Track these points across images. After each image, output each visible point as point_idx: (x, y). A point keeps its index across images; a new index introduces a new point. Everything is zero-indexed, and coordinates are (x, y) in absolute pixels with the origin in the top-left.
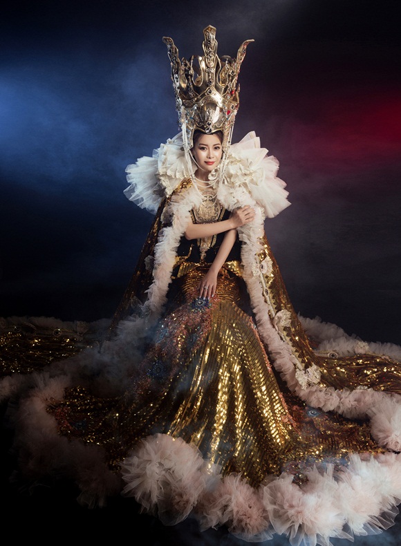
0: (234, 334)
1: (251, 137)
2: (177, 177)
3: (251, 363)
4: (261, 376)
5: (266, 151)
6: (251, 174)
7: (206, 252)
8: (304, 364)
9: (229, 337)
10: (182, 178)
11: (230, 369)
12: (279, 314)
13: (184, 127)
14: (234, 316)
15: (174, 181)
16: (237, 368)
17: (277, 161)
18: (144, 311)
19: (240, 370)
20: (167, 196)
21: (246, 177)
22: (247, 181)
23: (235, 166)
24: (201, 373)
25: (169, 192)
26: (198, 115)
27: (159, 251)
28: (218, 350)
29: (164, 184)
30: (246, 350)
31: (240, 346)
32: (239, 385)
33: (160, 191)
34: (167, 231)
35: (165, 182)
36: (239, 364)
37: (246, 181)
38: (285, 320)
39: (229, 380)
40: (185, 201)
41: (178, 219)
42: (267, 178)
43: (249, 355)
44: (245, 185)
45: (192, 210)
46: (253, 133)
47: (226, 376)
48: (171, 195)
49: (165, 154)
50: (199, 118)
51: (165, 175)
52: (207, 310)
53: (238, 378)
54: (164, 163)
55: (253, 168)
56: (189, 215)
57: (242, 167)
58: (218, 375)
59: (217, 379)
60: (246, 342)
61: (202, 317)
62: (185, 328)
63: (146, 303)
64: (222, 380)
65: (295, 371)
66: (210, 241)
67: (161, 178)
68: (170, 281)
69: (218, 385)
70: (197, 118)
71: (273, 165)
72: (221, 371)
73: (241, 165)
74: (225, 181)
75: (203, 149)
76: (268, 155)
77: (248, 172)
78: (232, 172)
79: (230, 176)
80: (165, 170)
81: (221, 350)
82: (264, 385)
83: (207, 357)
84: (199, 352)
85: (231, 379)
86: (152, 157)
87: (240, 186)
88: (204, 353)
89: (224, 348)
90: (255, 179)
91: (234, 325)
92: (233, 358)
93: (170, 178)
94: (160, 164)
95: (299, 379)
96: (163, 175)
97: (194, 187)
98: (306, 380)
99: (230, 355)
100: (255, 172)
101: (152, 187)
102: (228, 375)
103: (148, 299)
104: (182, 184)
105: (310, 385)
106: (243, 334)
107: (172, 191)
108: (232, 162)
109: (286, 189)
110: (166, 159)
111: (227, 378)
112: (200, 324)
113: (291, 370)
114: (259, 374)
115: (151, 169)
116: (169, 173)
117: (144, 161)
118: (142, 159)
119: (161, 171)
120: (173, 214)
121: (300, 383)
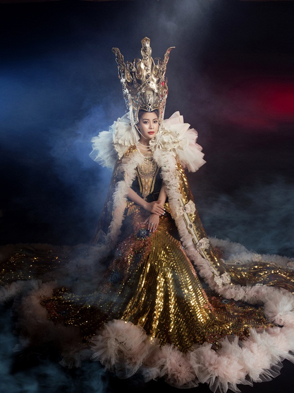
0: (167, 253)
1: (177, 115)
2: (126, 145)
3: (180, 271)
4: (188, 279)
5: (189, 125)
6: (178, 142)
7: (146, 197)
8: (219, 272)
9: (164, 255)
10: (129, 146)
11: (164, 276)
12: (201, 241)
13: (131, 109)
14: (167, 241)
15: (124, 147)
16: (170, 275)
17: (196, 132)
18: (107, 240)
19: (172, 276)
20: (119, 159)
21: (175, 145)
22: (176, 146)
23: (167, 136)
24: (144, 279)
25: (120, 155)
26: (141, 99)
27: (116, 197)
28: (156, 264)
29: (117, 150)
30: (176, 263)
31: (171, 261)
32: (171, 286)
33: (115, 155)
34: (121, 183)
35: (117, 149)
36: (171, 273)
37: (176, 148)
38: (206, 244)
39: (164, 284)
40: (131, 162)
41: (128, 175)
42: (190, 145)
43: (178, 266)
44: (174, 150)
45: (137, 168)
46: (178, 113)
47: (162, 281)
48: (122, 158)
49: (117, 129)
50: (142, 101)
51: (117, 143)
52: (148, 238)
53: (171, 281)
54: (116, 135)
55: (180, 138)
56: (135, 171)
57: (172, 137)
58: (156, 280)
59: (156, 283)
60: (176, 258)
61: (144, 243)
62: (133, 251)
63: (108, 234)
64: (159, 283)
65: (213, 277)
66: (149, 189)
67: (115, 146)
68: (123, 219)
69: (156, 286)
70: (140, 101)
71: (194, 135)
72: (158, 277)
73: (171, 136)
74: (160, 147)
75: (146, 123)
76: (190, 128)
77: (177, 141)
78: (166, 140)
79: (164, 143)
80: (117, 140)
81: (158, 264)
82: (190, 285)
83: (148, 269)
84: (143, 266)
85: (166, 282)
86: (108, 131)
87: (170, 151)
88: (146, 266)
89: (160, 262)
90: (181, 146)
91: (167, 248)
92: (167, 269)
93: (121, 145)
94: (114, 136)
95: (217, 282)
96: (116, 144)
97: (138, 152)
98: (221, 282)
99: (165, 267)
100: (181, 140)
101: (109, 152)
102: (164, 280)
103: (110, 232)
104: (130, 149)
105: (224, 285)
106: (174, 253)
107: (122, 155)
108: (165, 133)
109: (202, 151)
110: (117, 133)
111: (163, 282)
112: (143, 247)
113: (211, 276)
114: (186, 278)
115: (108, 140)
116: (120, 142)
117: (103, 134)
118: (102, 133)
119: (115, 141)
120: (124, 171)
121: (218, 284)
